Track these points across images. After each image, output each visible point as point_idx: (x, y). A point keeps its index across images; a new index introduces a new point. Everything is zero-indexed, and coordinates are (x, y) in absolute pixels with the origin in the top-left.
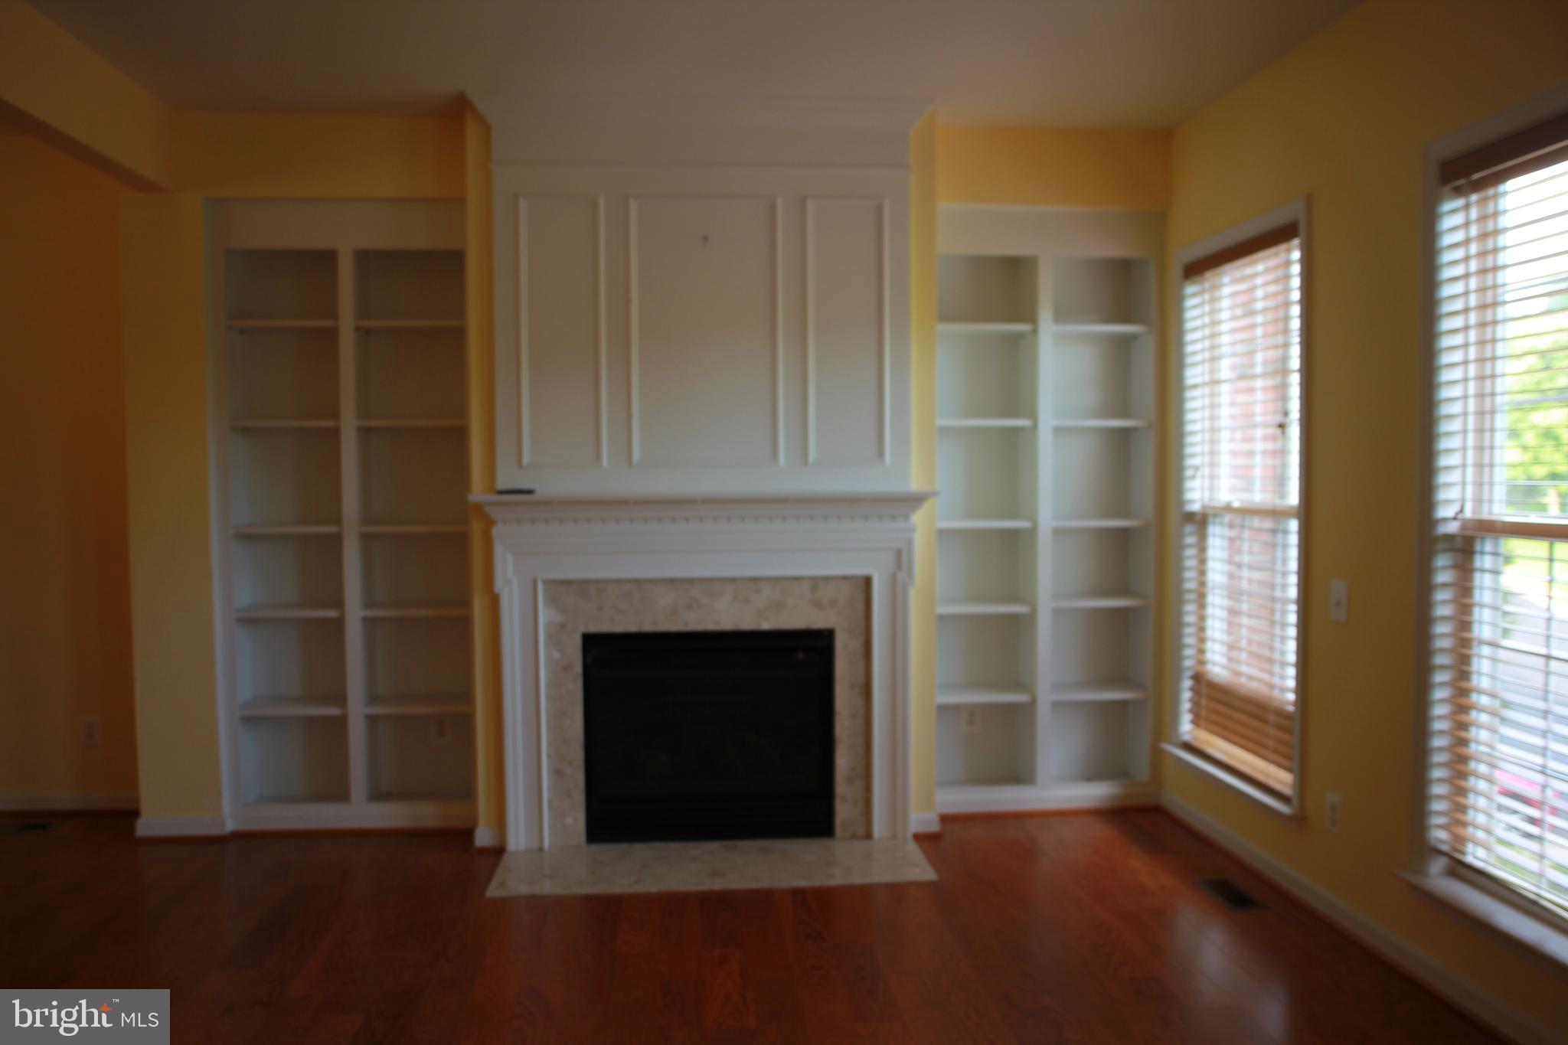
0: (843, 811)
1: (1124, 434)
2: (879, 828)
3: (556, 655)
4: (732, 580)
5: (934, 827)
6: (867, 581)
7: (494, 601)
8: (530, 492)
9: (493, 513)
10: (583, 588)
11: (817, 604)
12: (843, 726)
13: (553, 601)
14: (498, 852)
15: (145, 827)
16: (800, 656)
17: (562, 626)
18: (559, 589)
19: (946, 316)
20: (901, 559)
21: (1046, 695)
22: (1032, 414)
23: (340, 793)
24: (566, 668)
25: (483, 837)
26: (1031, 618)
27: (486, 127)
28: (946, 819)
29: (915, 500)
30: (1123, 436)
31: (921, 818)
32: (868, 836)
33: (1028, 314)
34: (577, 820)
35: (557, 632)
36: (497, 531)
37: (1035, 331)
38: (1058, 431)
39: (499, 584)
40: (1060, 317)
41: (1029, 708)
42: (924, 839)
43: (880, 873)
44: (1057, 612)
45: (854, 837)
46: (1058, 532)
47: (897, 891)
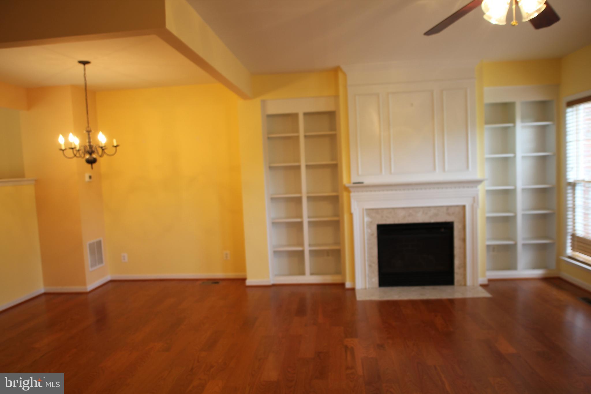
0: (457, 277)
1: (544, 158)
2: (469, 282)
3: (369, 231)
4: (422, 207)
5: (486, 282)
6: (464, 207)
7: (351, 215)
8: (362, 183)
9: (351, 189)
10: (376, 210)
11: (448, 214)
12: (457, 251)
13: (368, 215)
14: (353, 290)
15: (249, 282)
16: (443, 230)
17: (371, 222)
18: (370, 212)
19: (487, 122)
20: (475, 200)
21: (520, 242)
22: (514, 151)
23: (302, 273)
24: (372, 235)
25: (348, 285)
26: (514, 218)
27: (345, 74)
28: (490, 281)
29: (479, 182)
30: (543, 158)
31: (482, 280)
32: (465, 285)
33: (512, 120)
34: (375, 280)
35: (370, 224)
36: (352, 194)
37: (514, 126)
38: (523, 157)
39: (353, 211)
40: (523, 120)
41: (515, 246)
42: (483, 286)
43: (469, 295)
44: (523, 215)
45: (461, 285)
46: (523, 190)
47: (475, 300)
